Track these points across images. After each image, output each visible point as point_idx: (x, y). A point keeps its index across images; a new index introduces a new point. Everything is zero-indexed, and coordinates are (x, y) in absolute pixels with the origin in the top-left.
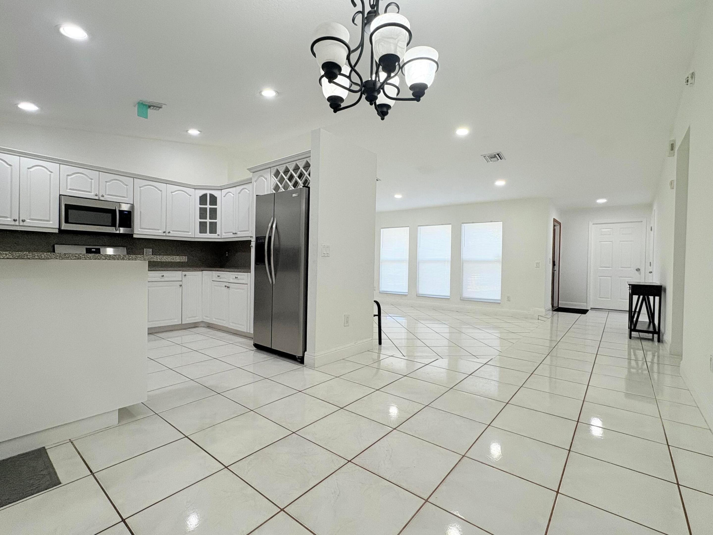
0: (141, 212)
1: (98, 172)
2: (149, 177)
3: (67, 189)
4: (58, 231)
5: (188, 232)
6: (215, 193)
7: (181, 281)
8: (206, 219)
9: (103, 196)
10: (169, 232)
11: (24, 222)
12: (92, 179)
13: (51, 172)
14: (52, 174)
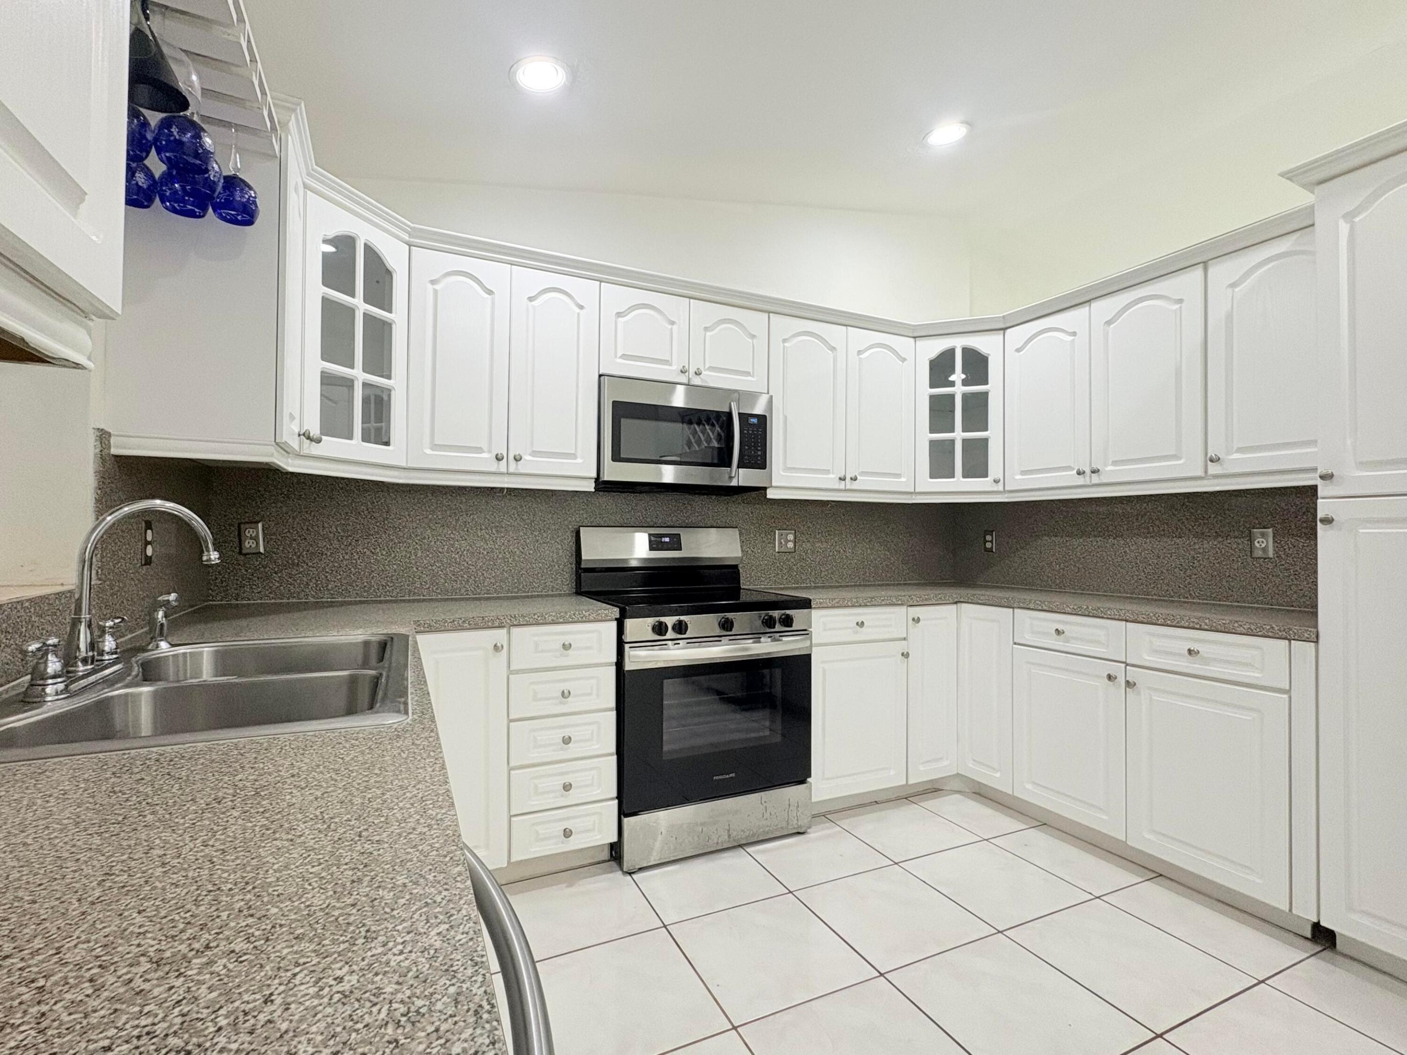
0: (785, 418)
1: (688, 299)
2: (809, 307)
3: (616, 357)
4: (593, 485)
5: (898, 476)
6: (979, 343)
7: (905, 639)
8: (953, 430)
9: (698, 373)
10: (854, 479)
11: (519, 462)
12: (673, 323)
13: (581, 307)
14: (582, 312)
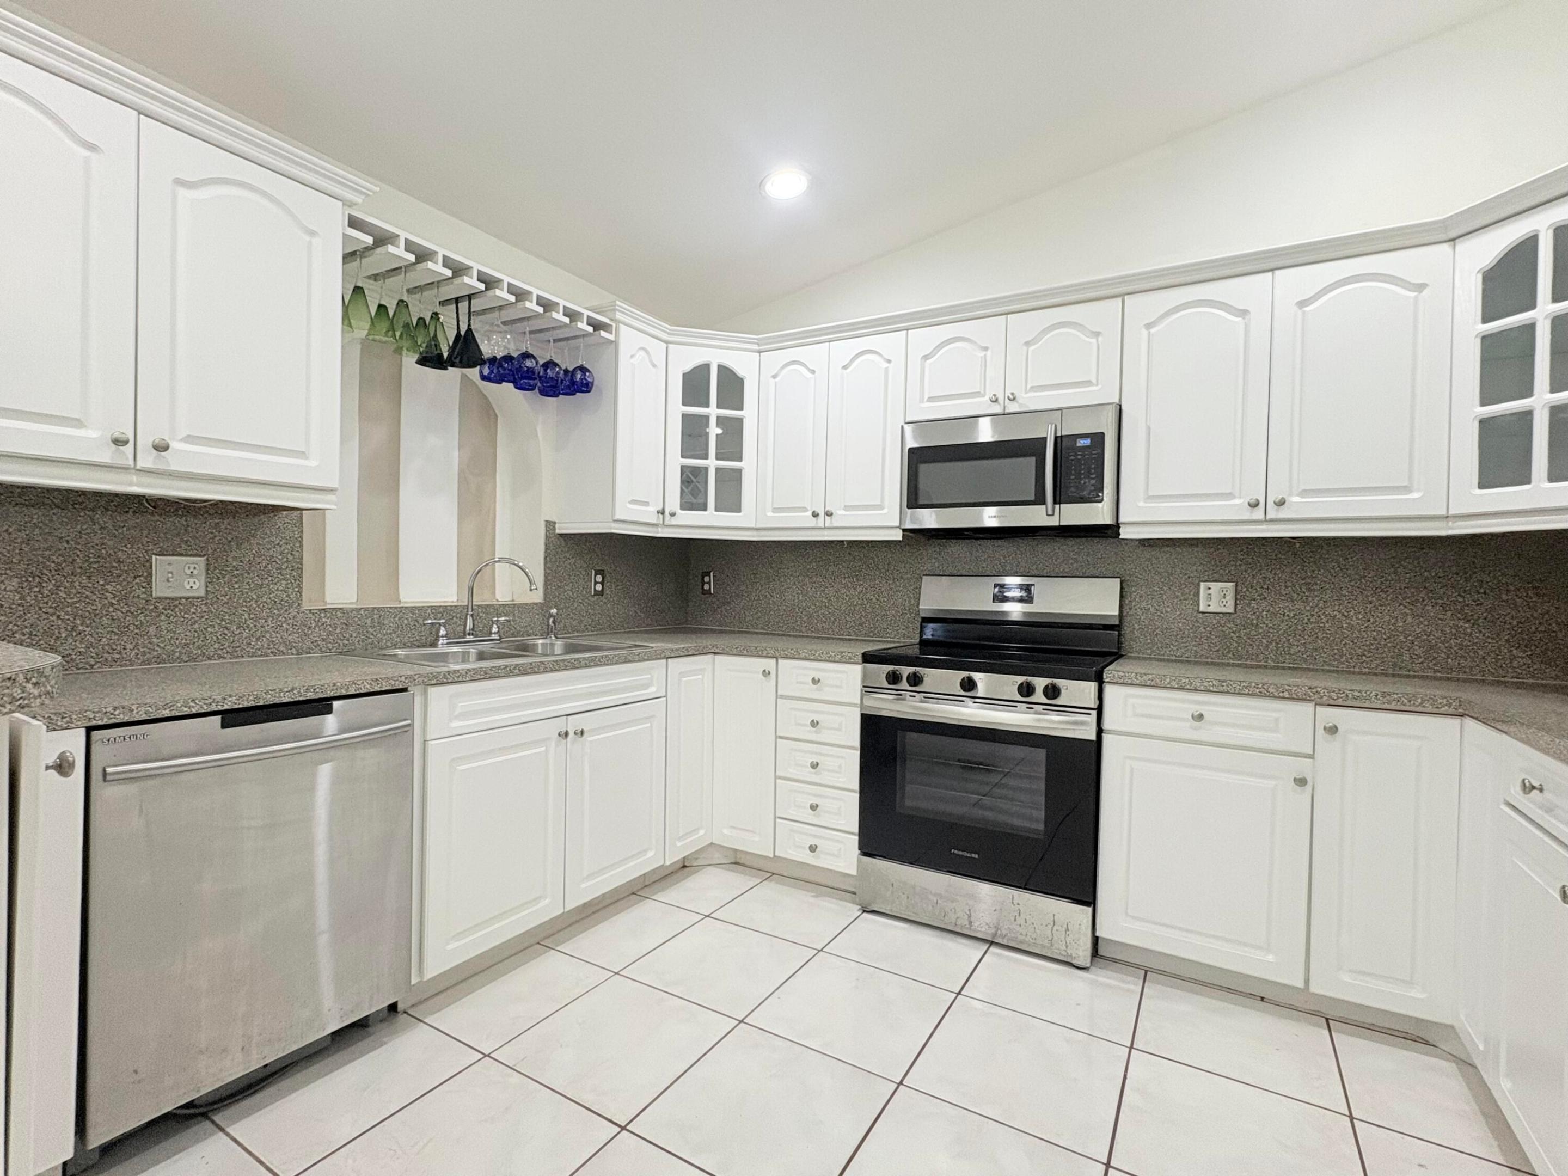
0: (1149, 429)
1: (1006, 316)
3: (922, 401)
4: (901, 534)
5: (1404, 489)
7: (1309, 756)
8: (1528, 394)
9: (1013, 399)
10: (1281, 503)
12: (986, 349)
13: (889, 361)
14: (891, 366)
